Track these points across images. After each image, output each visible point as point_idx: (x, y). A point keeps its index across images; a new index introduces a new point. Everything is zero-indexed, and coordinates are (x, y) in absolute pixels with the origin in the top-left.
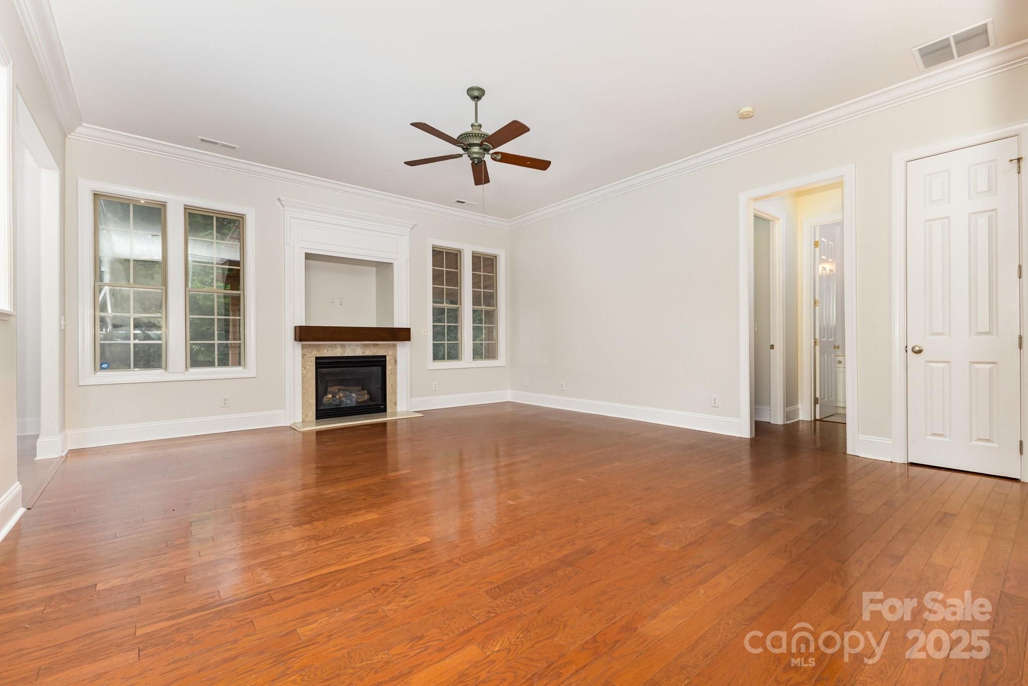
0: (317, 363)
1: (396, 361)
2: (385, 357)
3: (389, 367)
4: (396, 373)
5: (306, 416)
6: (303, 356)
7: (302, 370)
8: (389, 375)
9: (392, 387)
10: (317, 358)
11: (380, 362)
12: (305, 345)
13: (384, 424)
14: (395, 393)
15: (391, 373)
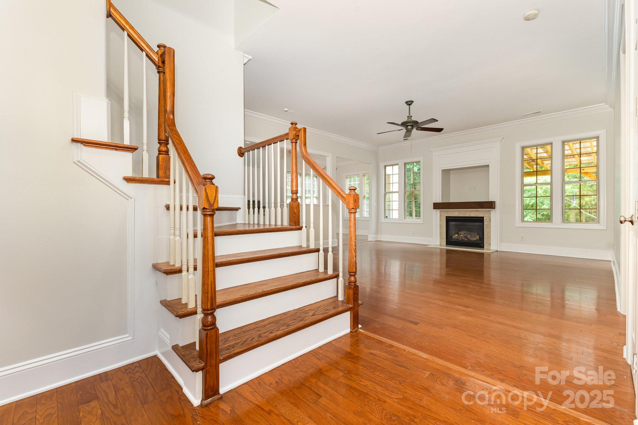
0: (447, 219)
1: (490, 220)
2: (483, 217)
3: (485, 223)
4: (490, 227)
5: (442, 242)
6: (440, 216)
7: (440, 222)
8: (485, 228)
9: (487, 235)
10: (447, 217)
11: (481, 220)
12: (441, 211)
13: (482, 254)
14: (489, 238)
15: (487, 227)
